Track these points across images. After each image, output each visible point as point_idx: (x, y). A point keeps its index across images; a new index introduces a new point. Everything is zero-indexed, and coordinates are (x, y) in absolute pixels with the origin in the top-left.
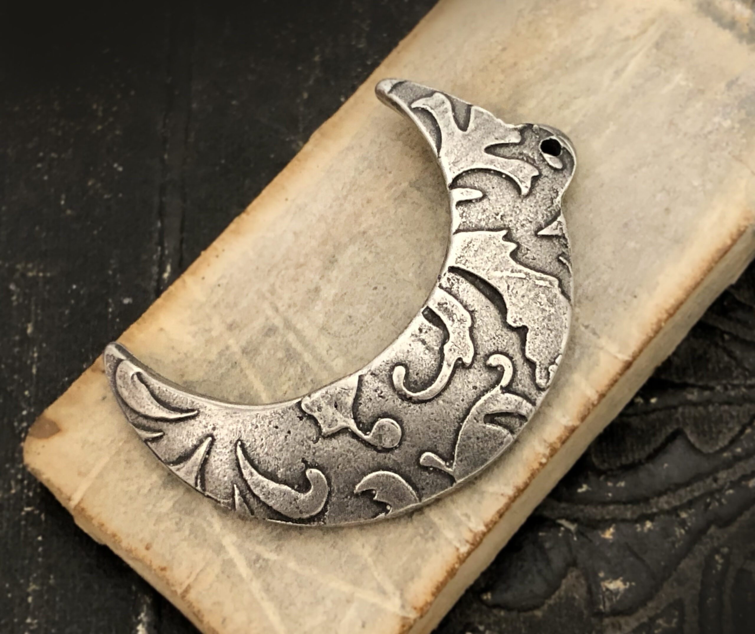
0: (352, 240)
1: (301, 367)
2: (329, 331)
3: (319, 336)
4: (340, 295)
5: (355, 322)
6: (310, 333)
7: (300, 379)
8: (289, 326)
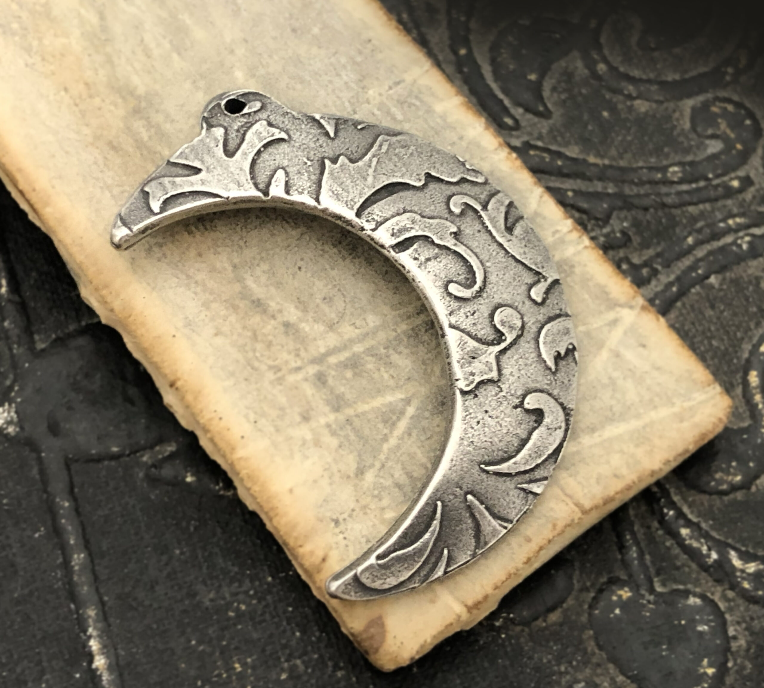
0: (240, 280)
1: (368, 356)
2: (335, 322)
3: (339, 333)
4: (298, 304)
5: (331, 295)
6: (332, 340)
7: (381, 359)
8: (320, 360)
